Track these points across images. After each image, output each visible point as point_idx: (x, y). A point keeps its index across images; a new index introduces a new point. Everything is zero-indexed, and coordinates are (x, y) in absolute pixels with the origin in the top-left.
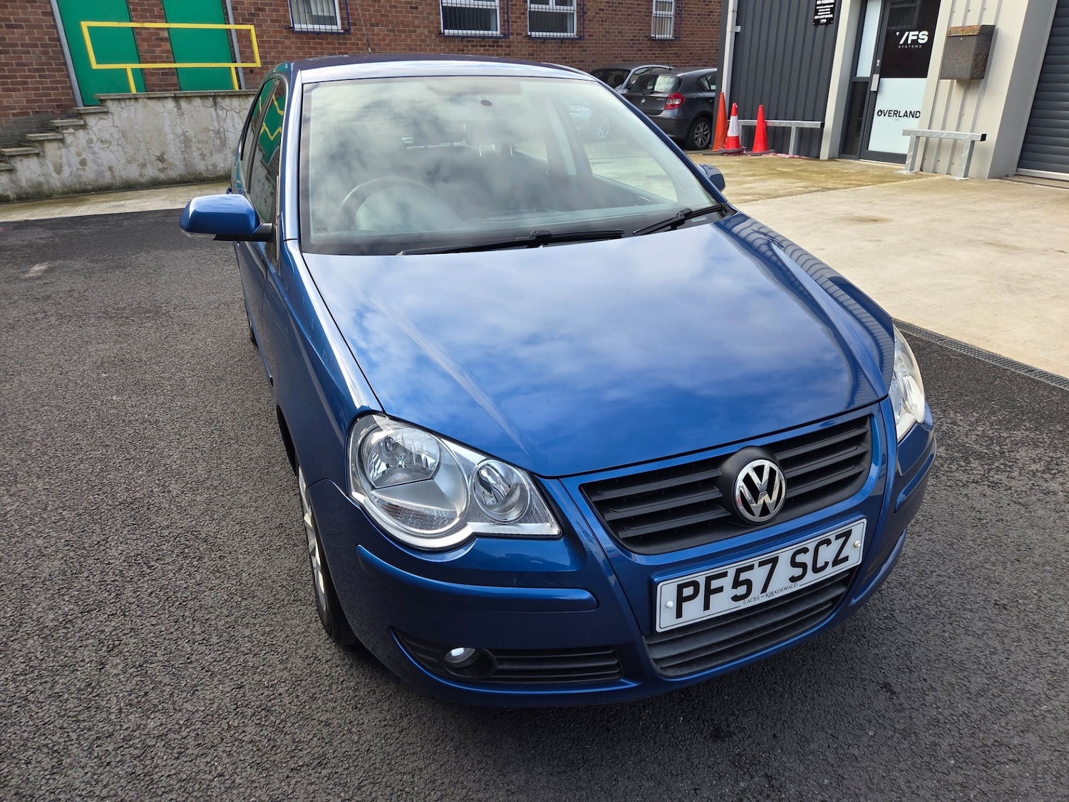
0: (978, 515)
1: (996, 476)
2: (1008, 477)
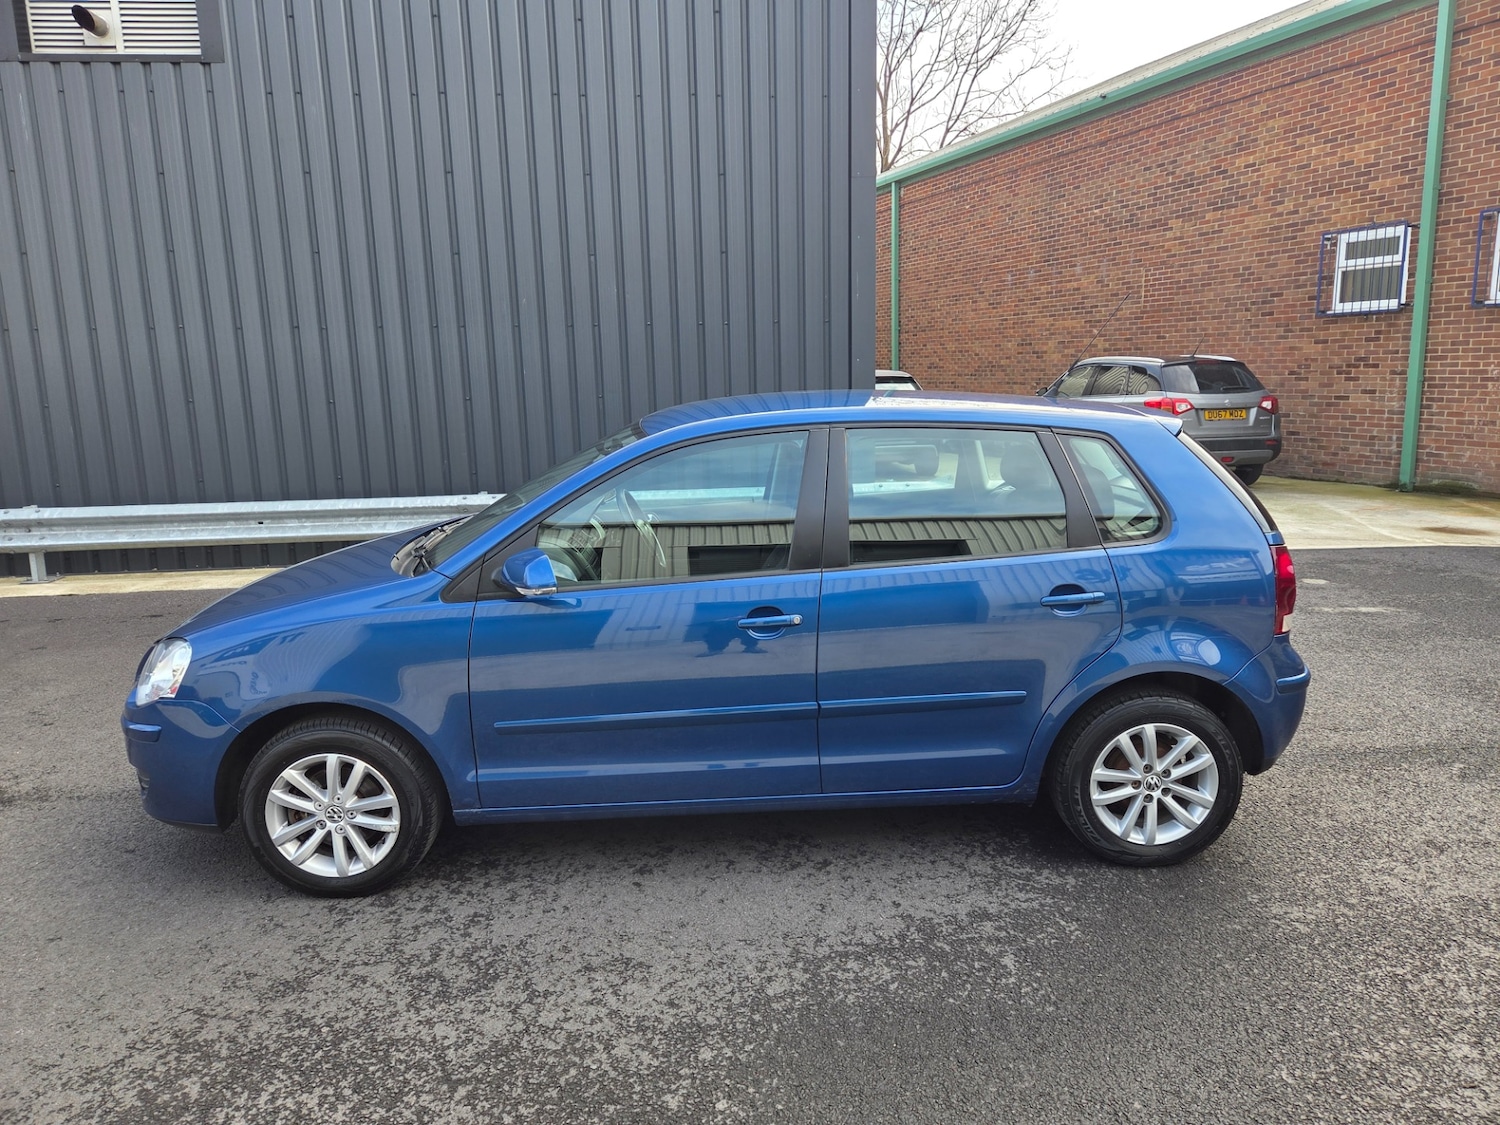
0: (100, 1014)
1: (89, 1096)
2: (71, 1106)
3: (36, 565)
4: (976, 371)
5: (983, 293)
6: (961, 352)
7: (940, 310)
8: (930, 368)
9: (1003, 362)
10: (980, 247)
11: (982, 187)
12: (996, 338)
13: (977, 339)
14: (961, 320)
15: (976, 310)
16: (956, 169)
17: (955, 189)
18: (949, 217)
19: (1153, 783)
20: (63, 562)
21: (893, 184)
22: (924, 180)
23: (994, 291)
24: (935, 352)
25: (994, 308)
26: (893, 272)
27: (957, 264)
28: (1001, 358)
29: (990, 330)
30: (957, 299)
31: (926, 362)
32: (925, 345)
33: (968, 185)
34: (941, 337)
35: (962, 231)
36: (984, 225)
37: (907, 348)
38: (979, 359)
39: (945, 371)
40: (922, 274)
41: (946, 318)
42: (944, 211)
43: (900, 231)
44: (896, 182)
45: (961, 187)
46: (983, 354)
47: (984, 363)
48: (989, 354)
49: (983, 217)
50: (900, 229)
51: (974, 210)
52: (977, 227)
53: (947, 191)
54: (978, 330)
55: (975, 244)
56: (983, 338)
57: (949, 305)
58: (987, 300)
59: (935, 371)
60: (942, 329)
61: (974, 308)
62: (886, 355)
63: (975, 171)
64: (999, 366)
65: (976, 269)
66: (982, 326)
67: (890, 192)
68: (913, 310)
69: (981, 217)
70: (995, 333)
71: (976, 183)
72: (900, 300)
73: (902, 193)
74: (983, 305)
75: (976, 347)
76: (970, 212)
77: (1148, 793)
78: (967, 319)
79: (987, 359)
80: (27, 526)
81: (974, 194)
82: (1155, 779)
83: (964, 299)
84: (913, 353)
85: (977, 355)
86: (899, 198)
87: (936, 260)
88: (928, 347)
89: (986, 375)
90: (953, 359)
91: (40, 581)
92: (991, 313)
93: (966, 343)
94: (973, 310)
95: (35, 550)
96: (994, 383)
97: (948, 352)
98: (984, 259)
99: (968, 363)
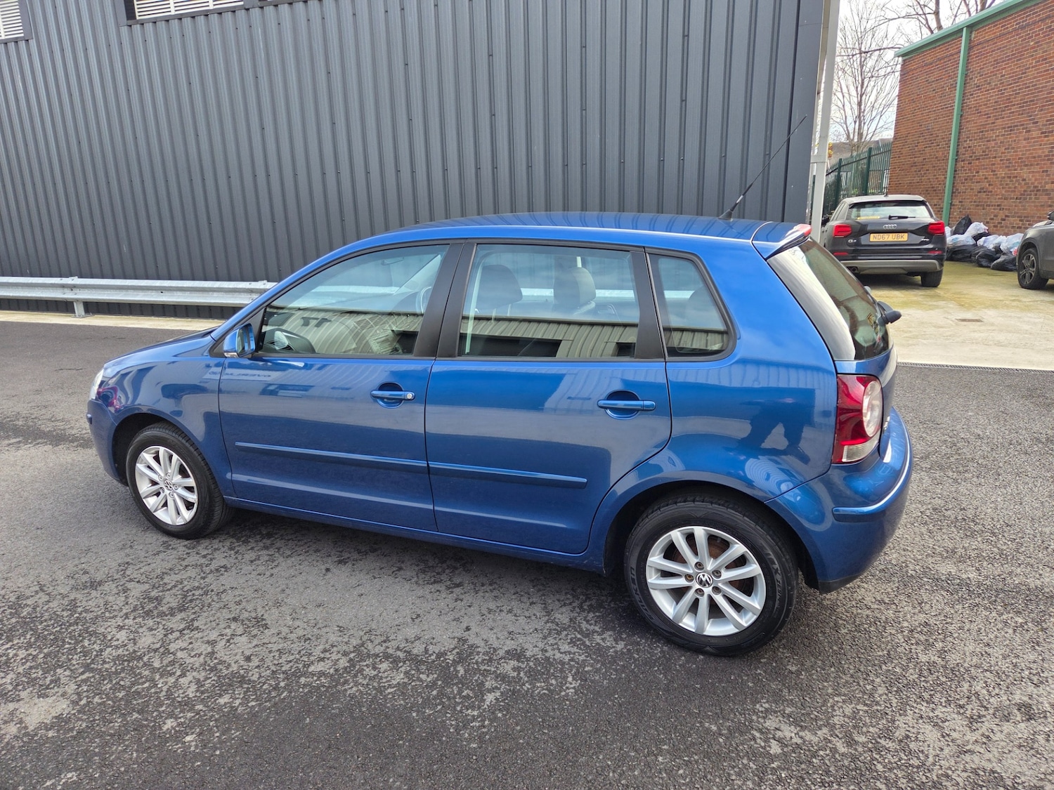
3: (79, 309)
4: (1021, 195)
5: (1037, 122)
6: (1010, 177)
7: (995, 140)
8: (980, 192)
9: (1047, 187)
10: (1039, 80)
11: (1048, 23)
12: (1044, 164)
13: (1026, 165)
14: (1013, 148)
15: (1028, 139)
16: (1025, 9)
17: (1022, 28)
18: (1012, 55)
19: (704, 579)
20: (93, 308)
21: (965, 29)
22: (994, 22)
23: (1047, 121)
24: (986, 178)
25: (1045, 137)
26: (956, 108)
27: (1015, 98)
28: (1046, 183)
29: (1039, 156)
30: (1011, 129)
31: (977, 187)
32: (978, 172)
33: (1034, 23)
34: (994, 164)
35: (1024, 66)
36: (1046, 59)
37: (962, 175)
38: (1025, 184)
39: (992, 195)
40: (983, 109)
41: (999, 147)
42: (1009, 49)
43: (967, 70)
44: (967, 27)
45: (1028, 25)
46: (1030, 180)
47: (1029, 187)
48: (1036, 180)
49: (1046, 51)
50: (967, 68)
51: (1038, 46)
52: (1039, 61)
53: (1015, 30)
54: (1028, 158)
55: (1035, 78)
56: (1031, 165)
57: (1004, 135)
58: (1040, 129)
59: (984, 195)
60: (995, 157)
61: (1026, 137)
62: (943, 181)
63: (1043, 10)
64: (1044, 190)
65: (1033, 101)
66: (1032, 154)
67: (962, 36)
68: (971, 140)
69: (1044, 52)
70: (1044, 160)
71: (1042, 20)
72: (960, 133)
73: (973, 36)
74: (1035, 134)
75: (1025, 173)
76: (1034, 48)
77: (700, 587)
78: (1020, 147)
79: (1032, 183)
80: (72, 287)
81: (1040, 30)
82: (706, 577)
83: (1018, 130)
84: (966, 180)
85: (1024, 180)
86: (969, 41)
87: (996, 95)
88: (981, 173)
89: (1030, 199)
90: (1001, 185)
91: (80, 316)
92: (1042, 141)
93: (1015, 170)
94: (1025, 140)
95: (77, 300)
96: (1036, 206)
97: (998, 178)
98: (1041, 91)
99: (1015, 187)
